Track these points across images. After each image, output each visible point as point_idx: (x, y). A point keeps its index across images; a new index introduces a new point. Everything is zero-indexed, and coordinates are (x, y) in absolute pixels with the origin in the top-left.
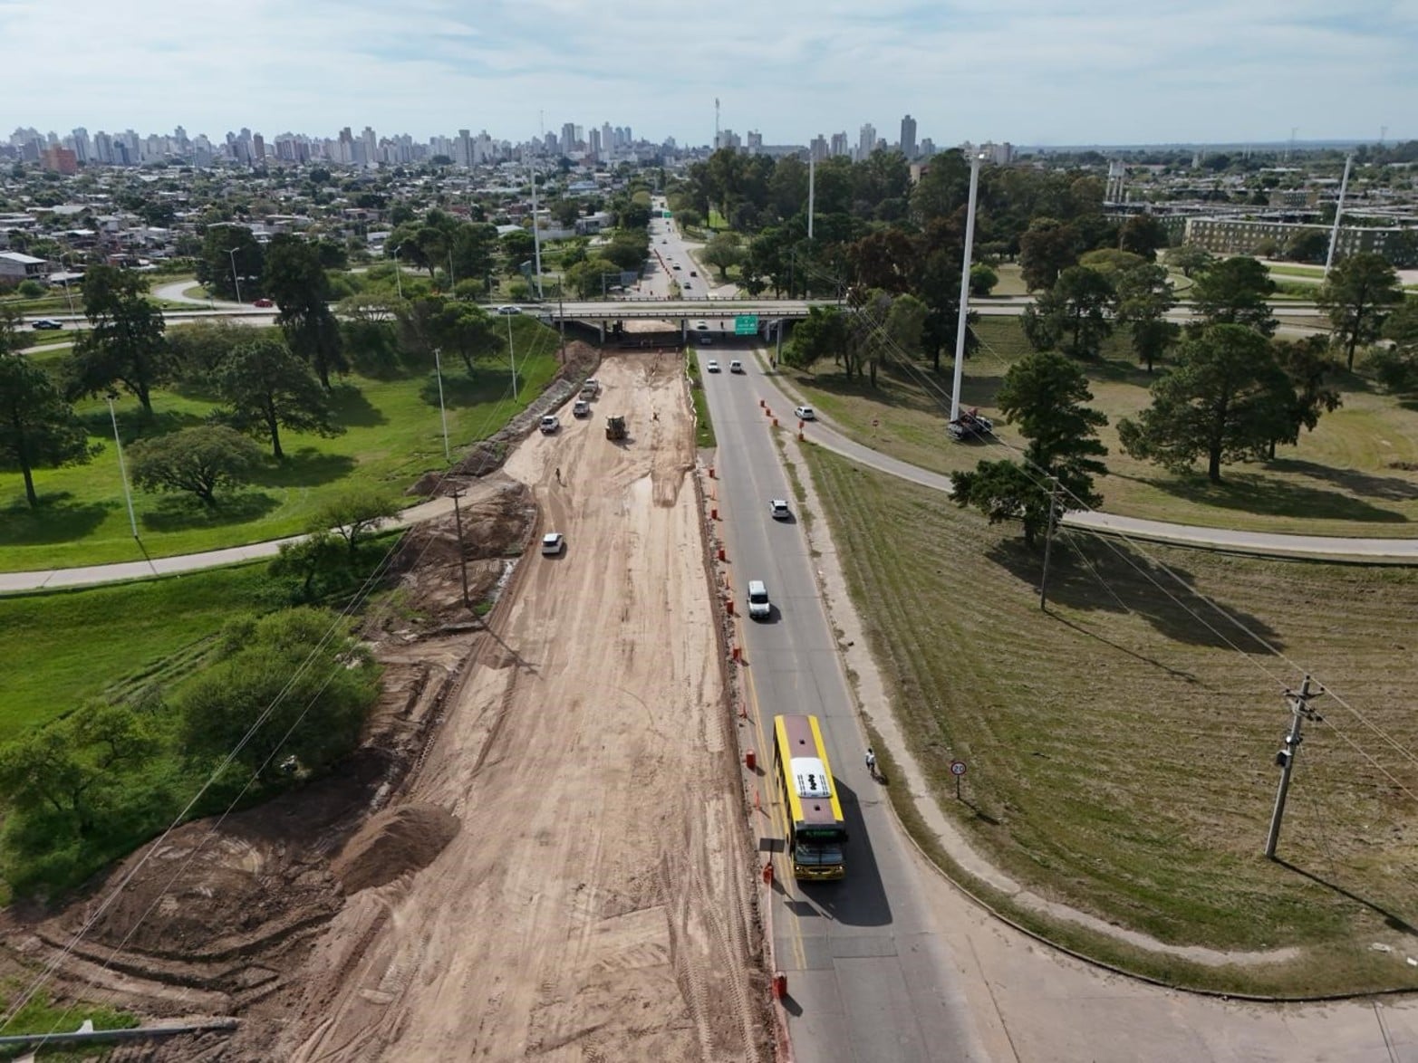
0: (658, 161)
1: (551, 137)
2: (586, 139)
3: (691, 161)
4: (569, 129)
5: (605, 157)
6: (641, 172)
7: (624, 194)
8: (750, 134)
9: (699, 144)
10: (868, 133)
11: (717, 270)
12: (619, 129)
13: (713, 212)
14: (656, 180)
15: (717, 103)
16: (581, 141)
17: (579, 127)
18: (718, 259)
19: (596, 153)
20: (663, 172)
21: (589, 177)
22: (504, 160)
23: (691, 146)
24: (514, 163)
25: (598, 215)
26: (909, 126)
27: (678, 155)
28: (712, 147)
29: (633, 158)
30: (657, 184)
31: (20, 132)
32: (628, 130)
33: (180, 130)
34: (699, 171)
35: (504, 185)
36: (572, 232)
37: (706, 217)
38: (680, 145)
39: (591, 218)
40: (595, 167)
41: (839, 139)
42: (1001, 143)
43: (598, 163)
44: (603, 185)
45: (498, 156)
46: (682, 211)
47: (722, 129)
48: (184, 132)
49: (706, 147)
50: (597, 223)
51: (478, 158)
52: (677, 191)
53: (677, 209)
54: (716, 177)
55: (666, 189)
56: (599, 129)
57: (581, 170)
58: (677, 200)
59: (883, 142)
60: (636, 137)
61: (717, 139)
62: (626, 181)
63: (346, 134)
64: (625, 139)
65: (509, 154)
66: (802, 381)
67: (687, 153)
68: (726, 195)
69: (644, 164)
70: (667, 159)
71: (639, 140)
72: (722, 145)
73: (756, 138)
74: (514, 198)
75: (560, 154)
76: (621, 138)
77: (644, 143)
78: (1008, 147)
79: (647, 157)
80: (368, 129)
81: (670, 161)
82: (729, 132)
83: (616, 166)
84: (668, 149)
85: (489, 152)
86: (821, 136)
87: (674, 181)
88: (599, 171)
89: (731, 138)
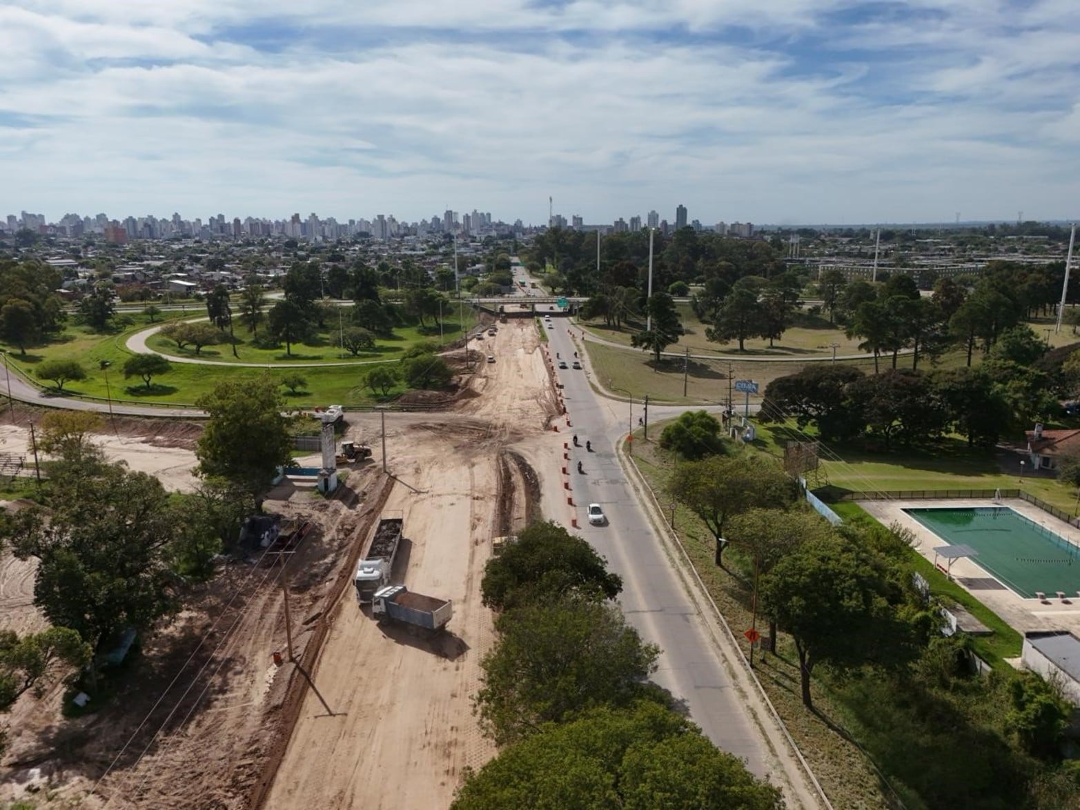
0: (511, 235)
1: (436, 219)
2: (461, 221)
3: (533, 235)
4: (449, 214)
5: (474, 233)
6: (500, 242)
7: (492, 255)
8: (574, 218)
9: (539, 224)
10: (653, 217)
11: (550, 289)
12: (482, 214)
13: (548, 265)
14: (511, 247)
15: (551, 199)
16: (457, 222)
17: (456, 213)
18: (551, 283)
19: (468, 231)
20: (516, 242)
21: (466, 245)
22: (406, 235)
23: (533, 226)
24: (413, 237)
25: (478, 266)
26: (682, 212)
27: (524, 231)
28: (548, 226)
29: (494, 233)
30: (512, 249)
31: (67, 217)
32: (489, 215)
33: (176, 216)
34: (539, 240)
35: (413, 249)
36: (465, 275)
37: (544, 267)
38: (526, 225)
39: (474, 268)
40: (469, 239)
41: (635, 221)
42: (744, 223)
43: (470, 236)
44: (477, 250)
45: (402, 232)
46: (530, 263)
47: (554, 214)
48: (179, 217)
49: (544, 226)
50: (478, 270)
51: (388, 234)
52: (526, 253)
53: (526, 262)
54: (549, 244)
55: (519, 252)
56: (470, 214)
57: (461, 241)
58: (526, 257)
59: (665, 223)
60: (495, 219)
61: (551, 221)
62: (491, 248)
63: (296, 218)
64: (487, 220)
65: (409, 230)
66: (587, 326)
67: (530, 230)
68: (556, 254)
69: (502, 237)
70: (517, 234)
71: (497, 222)
72: (554, 224)
73: (578, 220)
74: (423, 257)
75: (443, 231)
76: (483, 220)
77: (500, 224)
78: (750, 226)
79: (501, 233)
80: (313, 215)
81: (519, 235)
82: (559, 216)
83: (483, 239)
84: (518, 227)
85: (395, 229)
86: (621, 219)
87: (523, 247)
88: (473, 242)
89: (560, 220)
